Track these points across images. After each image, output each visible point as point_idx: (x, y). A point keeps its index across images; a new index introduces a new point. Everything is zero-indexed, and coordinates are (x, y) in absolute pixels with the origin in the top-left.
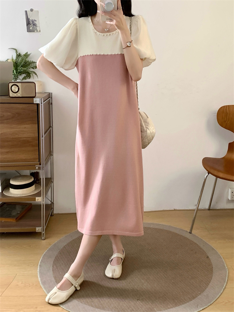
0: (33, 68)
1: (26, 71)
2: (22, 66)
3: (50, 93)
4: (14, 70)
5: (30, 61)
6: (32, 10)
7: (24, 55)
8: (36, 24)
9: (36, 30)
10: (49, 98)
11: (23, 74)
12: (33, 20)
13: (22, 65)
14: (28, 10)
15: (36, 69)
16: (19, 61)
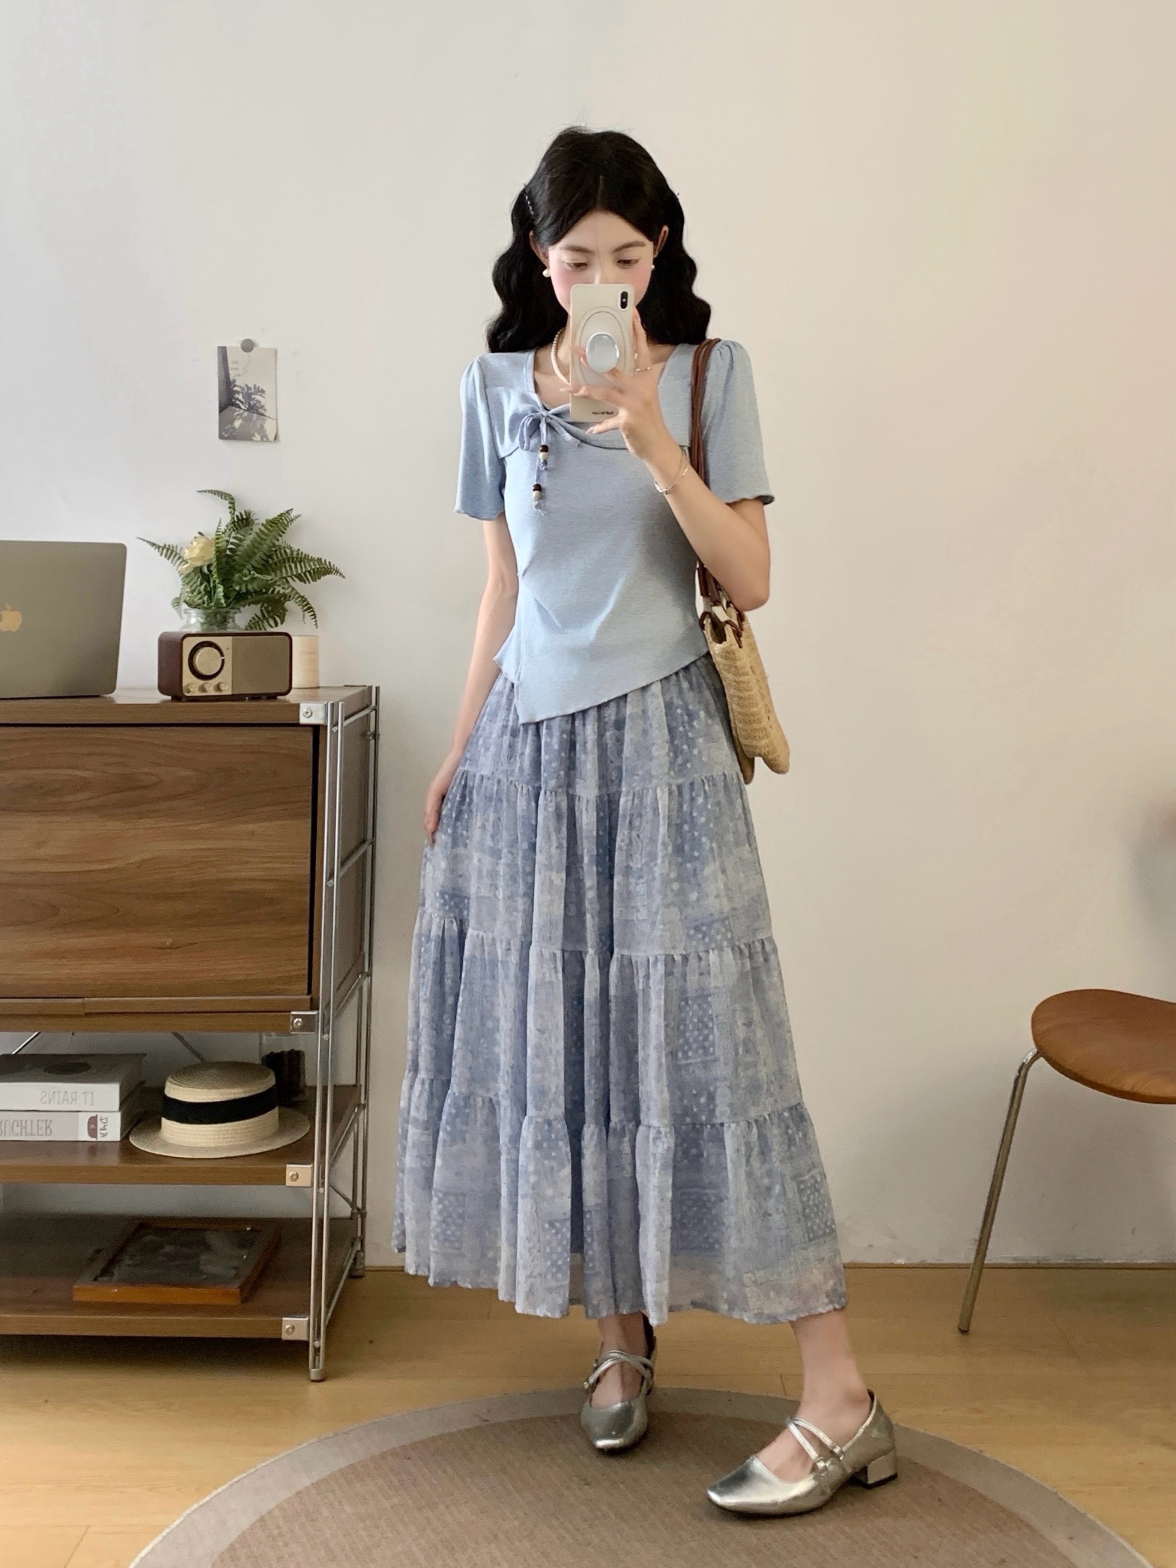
0: (301, 578)
3: (371, 687)
4: (215, 586)
6: (248, 346)
7: (271, 522)
8: (263, 407)
10: (367, 707)
12: (248, 389)
13: (256, 564)
14: (234, 345)
15: (314, 580)
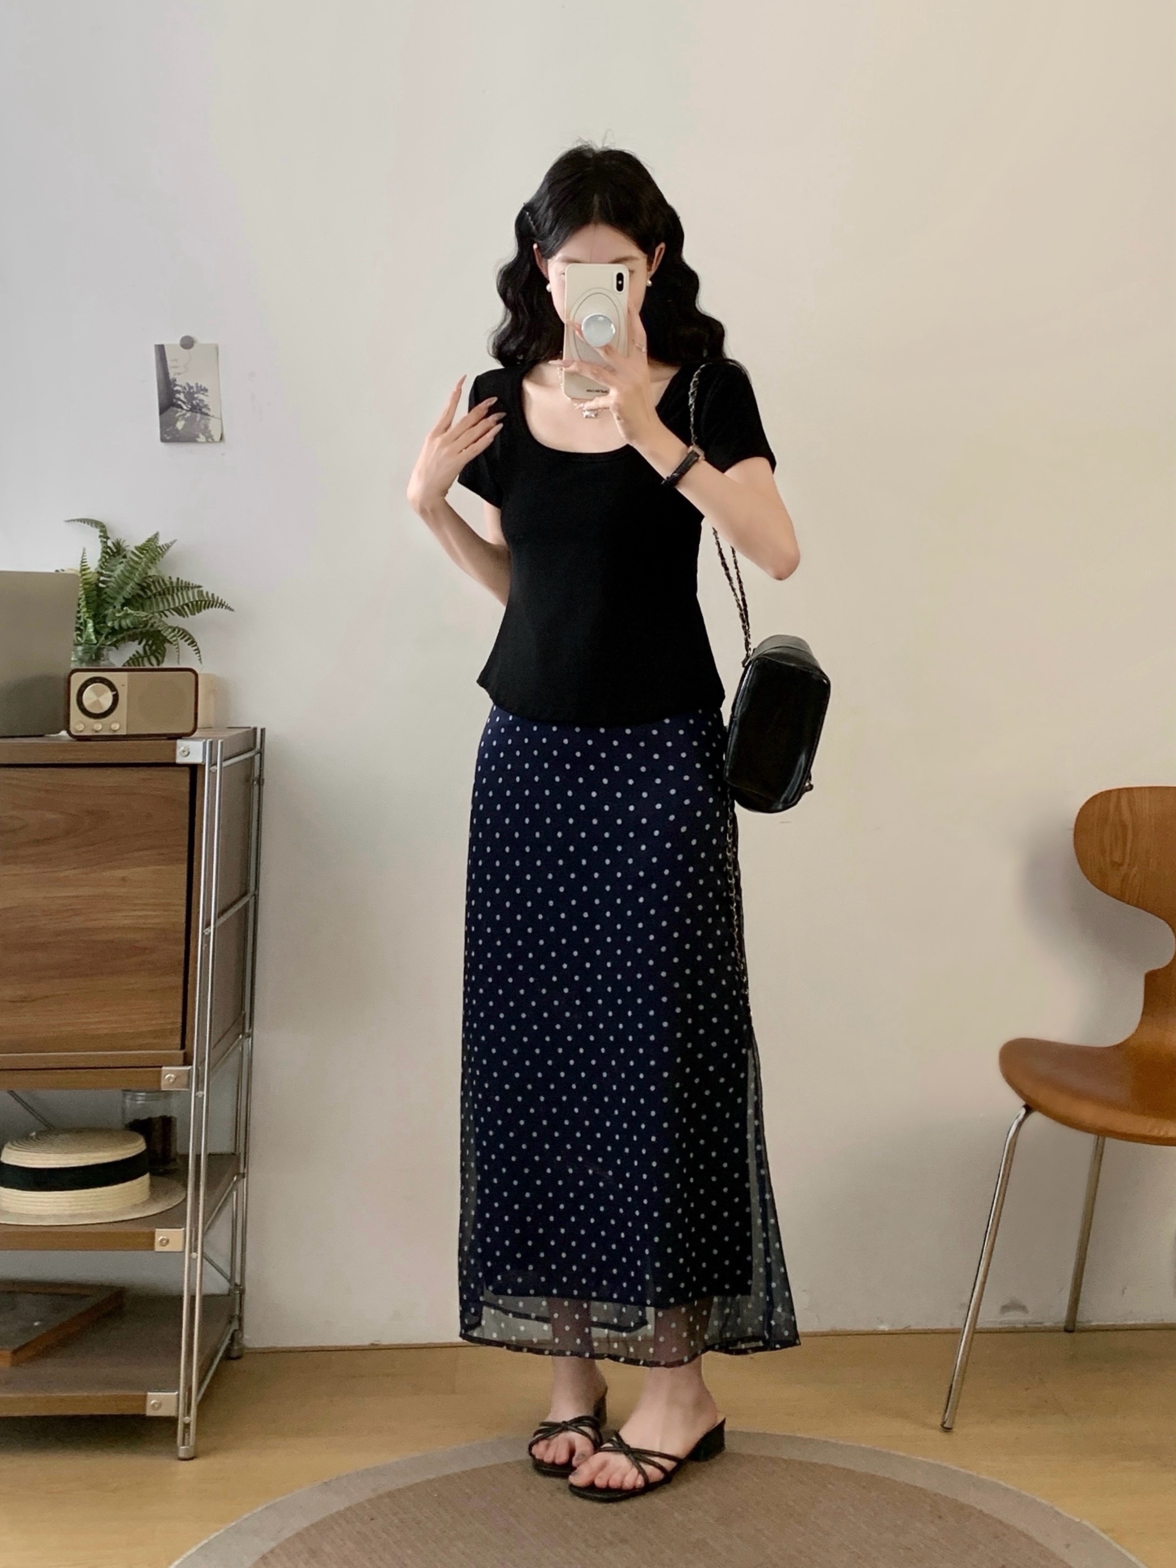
0: (179, 611)
1: (146, 624)
2: (127, 603)
3: (255, 729)
4: (85, 621)
5: (167, 579)
6: (188, 343)
7: (141, 549)
8: (206, 406)
9: (206, 431)
10: (250, 750)
11: (130, 643)
12: (191, 388)
13: (127, 597)
14: (172, 341)
15: (193, 614)
16: (113, 579)
